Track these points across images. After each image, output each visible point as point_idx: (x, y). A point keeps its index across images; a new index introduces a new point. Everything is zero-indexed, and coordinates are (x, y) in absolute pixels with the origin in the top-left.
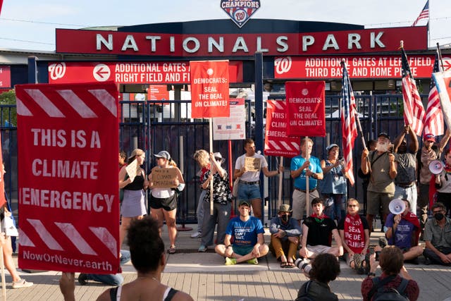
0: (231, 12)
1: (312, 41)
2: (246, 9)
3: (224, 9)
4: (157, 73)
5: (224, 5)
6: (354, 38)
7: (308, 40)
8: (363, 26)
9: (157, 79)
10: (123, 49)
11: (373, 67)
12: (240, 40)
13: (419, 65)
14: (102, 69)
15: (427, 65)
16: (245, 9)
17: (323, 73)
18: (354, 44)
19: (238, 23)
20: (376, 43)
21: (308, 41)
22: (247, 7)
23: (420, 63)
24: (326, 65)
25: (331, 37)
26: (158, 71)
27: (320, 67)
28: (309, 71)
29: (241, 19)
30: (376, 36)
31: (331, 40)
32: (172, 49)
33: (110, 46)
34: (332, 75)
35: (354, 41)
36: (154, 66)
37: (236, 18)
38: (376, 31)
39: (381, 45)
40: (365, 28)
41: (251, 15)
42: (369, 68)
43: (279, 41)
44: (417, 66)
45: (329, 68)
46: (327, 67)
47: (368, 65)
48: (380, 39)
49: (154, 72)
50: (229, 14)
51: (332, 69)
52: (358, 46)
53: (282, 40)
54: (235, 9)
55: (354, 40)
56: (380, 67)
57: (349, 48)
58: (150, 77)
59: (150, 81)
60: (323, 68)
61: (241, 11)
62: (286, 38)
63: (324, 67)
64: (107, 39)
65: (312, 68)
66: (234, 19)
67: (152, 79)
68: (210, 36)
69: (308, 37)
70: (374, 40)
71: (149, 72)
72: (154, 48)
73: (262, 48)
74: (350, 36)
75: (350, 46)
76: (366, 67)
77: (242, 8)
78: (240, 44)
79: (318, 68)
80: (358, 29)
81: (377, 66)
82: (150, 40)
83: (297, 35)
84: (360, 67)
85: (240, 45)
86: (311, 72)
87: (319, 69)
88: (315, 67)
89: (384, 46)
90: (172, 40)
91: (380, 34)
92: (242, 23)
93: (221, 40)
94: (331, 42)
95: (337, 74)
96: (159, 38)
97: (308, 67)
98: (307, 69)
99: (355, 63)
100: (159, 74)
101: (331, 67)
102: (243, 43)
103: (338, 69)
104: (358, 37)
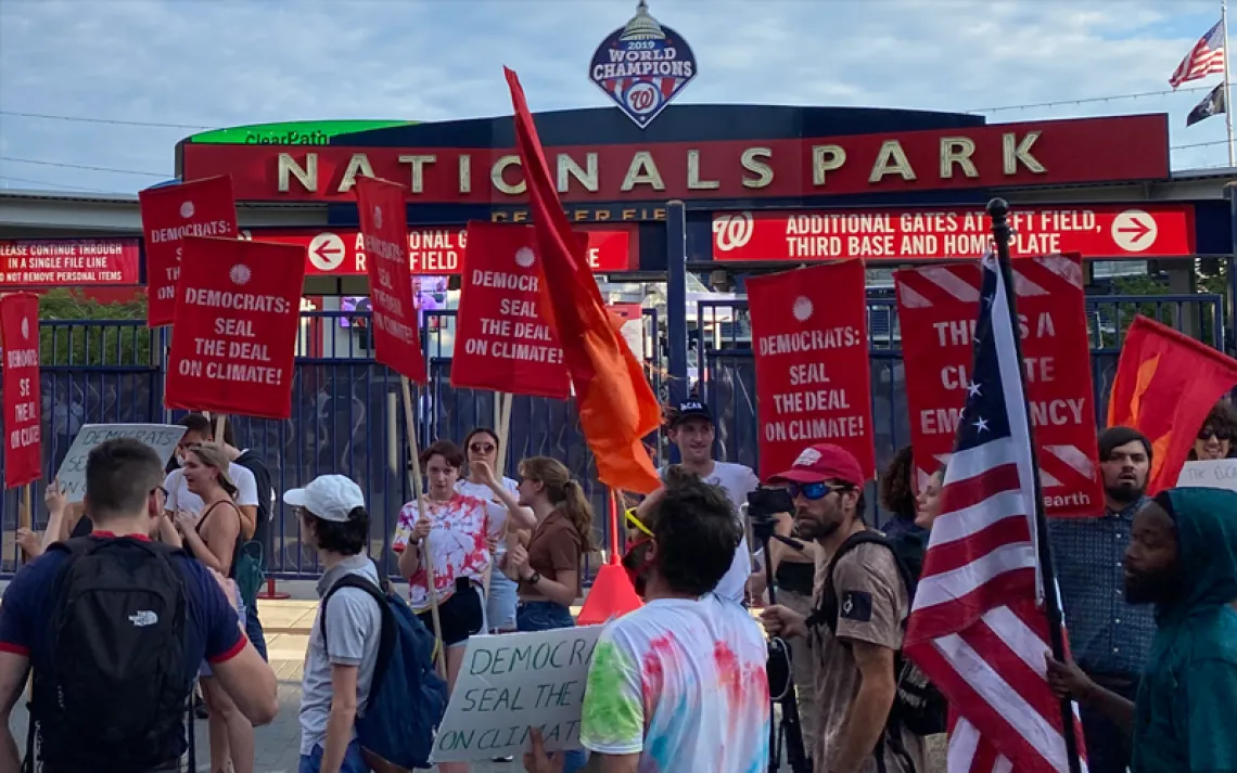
0: (618, 90)
1: (840, 157)
2: (658, 82)
3: (599, 83)
4: (445, 251)
5: (600, 72)
6: (957, 149)
7: (829, 157)
8: (983, 118)
9: (444, 263)
10: (341, 189)
11: (950, 234)
12: (643, 159)
13: (1064, 228)
14: (326, 243)
15: (1086, 227)
16: (655, 80)
17: (828, 248)
18: (956, 166)
19: (637, 116)
20: (1019, 162)
21: (827, 160)
22: (660, 75)
23: (1068, 224)
24: (835, 230)
25: (892, 148)
26: (448, 246)
27: (822, 234)
28: (795, 243)
29: (644, 106)
30: (1018, 143)
31: (891, 156)
32: (465, 184)
33: (309, 180)
34: (851, 253)
35: (956, 158)
36: (439, 236)
37: (630, 104)
38: (1020, 130)
39: (1034, 166)
40: (987, 122)
41: (671, 95)
42: (940, 237)
43: (747, 160)
44: (1060, 231)
45: (844, 238)
46: (839, 234)
47: (938, 229)
48: (1031, 151)
49: (438, 249)
50: (612, 94)
51: (851, 239)
52: (970, 170)
53: (757, 158)
54: (628, 83)
55: (955, 156)
56: (969, 233)
57: (943, 175)
58: (431, 260)
59: (431, 267)
60: (828, 236)
61: (644, 87)
62: (768, 153)
63: (831, 234)
64: (303, 166)
65: (803, 236)
66: (626, 106)
67: (435, 264)
68: (563, 152)
69: (827, 149)
70: (1013, 155)
71: (428, 250)
72: (417, 185)
73: (702, 178)
74: (945, 146)
75: (946, 170)
76: (934, 232)
77: (646, 79)
78: (643, 169)
79: (816, 236)
80: (967, 124)
81: (959, 231)
82: (409, 165)
83: (797, 143)
84: (918, 233)
85: (642, 171)
86: (800, 246)
87: (820, 239)
88: (809, 235)
89: (1042, 170)
90: (465, 164)
91: (1030, 139)
92: (648, 116)
93: (592, 161)
94: (891, 161)
95: (864, 249)
96: (431, 159)
97: (792, 234)
98: (791, 240)
99: (905, 225)
100: (449, 254)
101: (848, 234)
102: (651, 167)
103: (866, 239)
104: (969, 147)
